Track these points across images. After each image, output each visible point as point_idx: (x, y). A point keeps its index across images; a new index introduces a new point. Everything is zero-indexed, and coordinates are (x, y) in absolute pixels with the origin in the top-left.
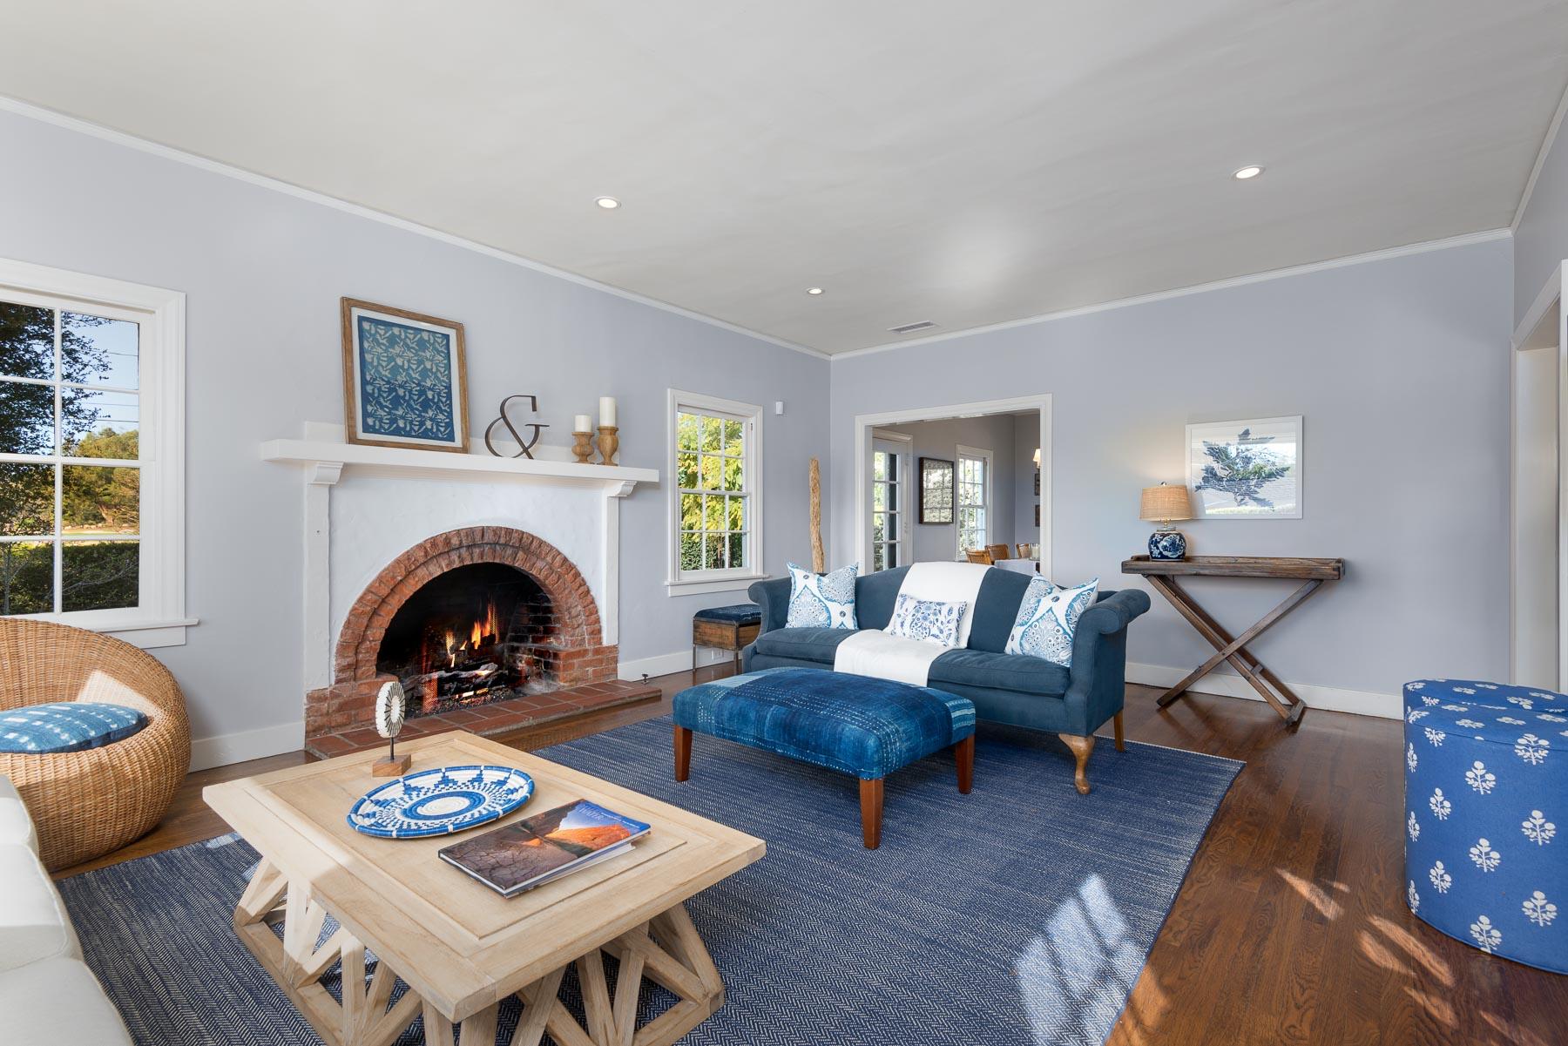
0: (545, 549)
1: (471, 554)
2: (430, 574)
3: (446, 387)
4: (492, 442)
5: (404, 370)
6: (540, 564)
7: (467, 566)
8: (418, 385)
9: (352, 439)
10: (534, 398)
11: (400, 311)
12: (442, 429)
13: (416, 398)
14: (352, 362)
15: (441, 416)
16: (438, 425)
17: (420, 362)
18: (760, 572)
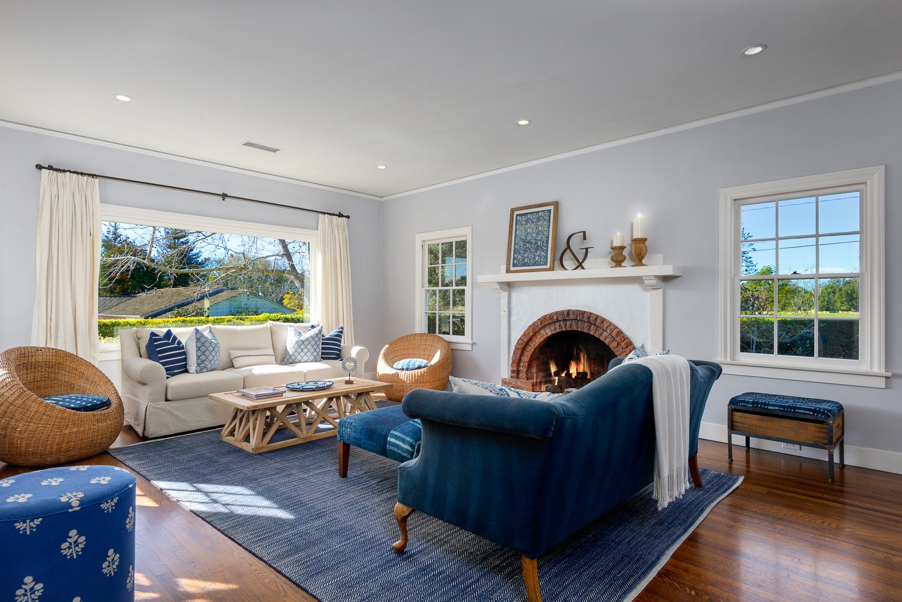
0: (605, 325)
1: (566, 325)
2: (547, 334)
3: (546, 238)
4: (564, 263)
5: (530, 234)
6: (605, 334)
7: (564, 331)
8: (535, 240)
9: (508, 271)
10: (584, 233)
11: (530, 206)
12: (542, 260)
13: (533, 246)
14: (512, 237)
15: (543, 253)
16: (541, 258)
17: (537, 228)
18: (878, 368)
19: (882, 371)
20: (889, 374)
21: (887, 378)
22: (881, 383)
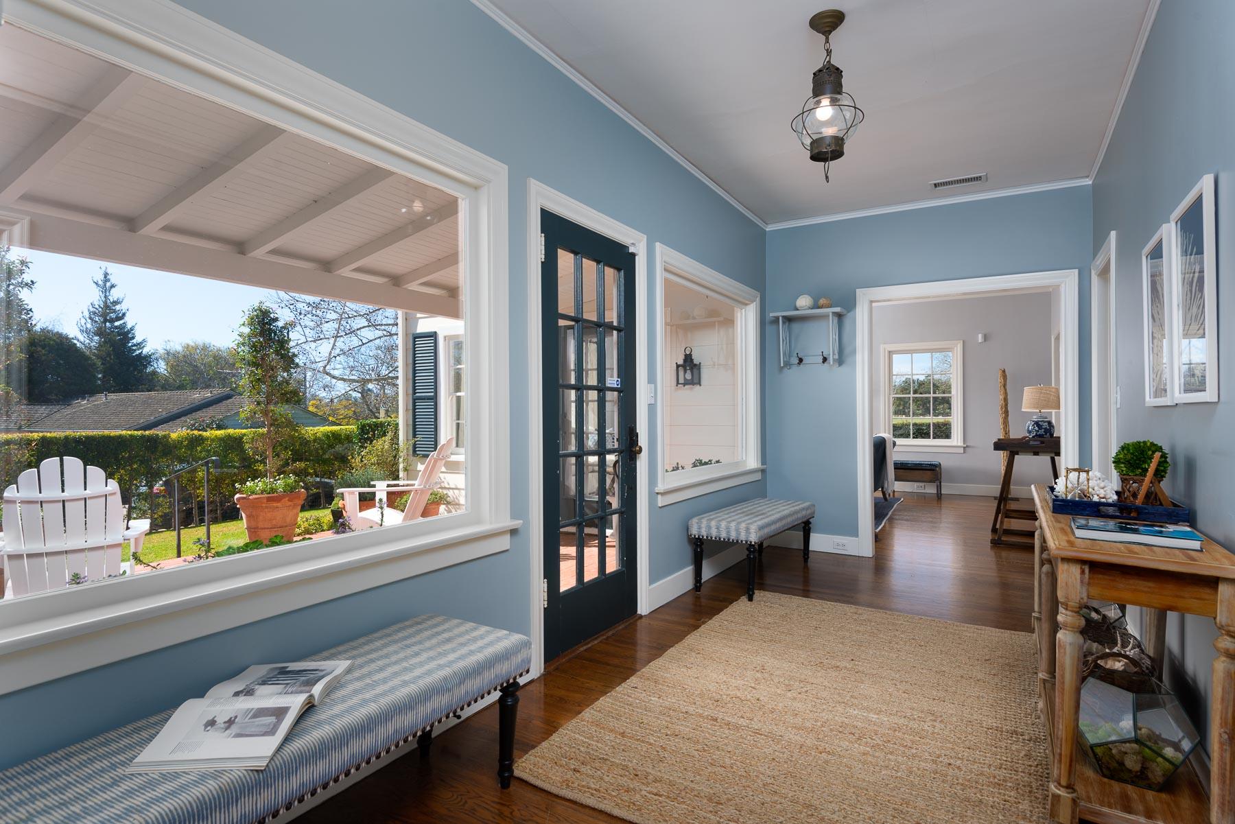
18: (960, 443)
19: (962, 444)
20: (965, 446)
21: (964, 448)
22: (961, 450)
